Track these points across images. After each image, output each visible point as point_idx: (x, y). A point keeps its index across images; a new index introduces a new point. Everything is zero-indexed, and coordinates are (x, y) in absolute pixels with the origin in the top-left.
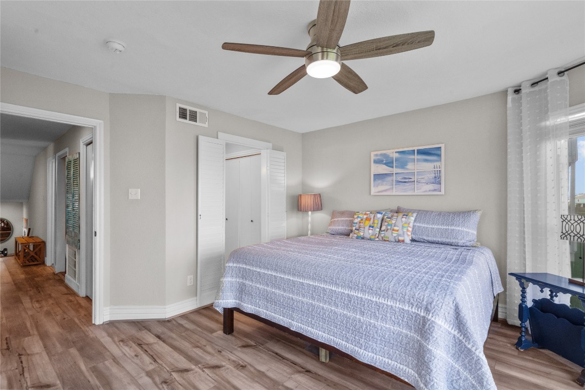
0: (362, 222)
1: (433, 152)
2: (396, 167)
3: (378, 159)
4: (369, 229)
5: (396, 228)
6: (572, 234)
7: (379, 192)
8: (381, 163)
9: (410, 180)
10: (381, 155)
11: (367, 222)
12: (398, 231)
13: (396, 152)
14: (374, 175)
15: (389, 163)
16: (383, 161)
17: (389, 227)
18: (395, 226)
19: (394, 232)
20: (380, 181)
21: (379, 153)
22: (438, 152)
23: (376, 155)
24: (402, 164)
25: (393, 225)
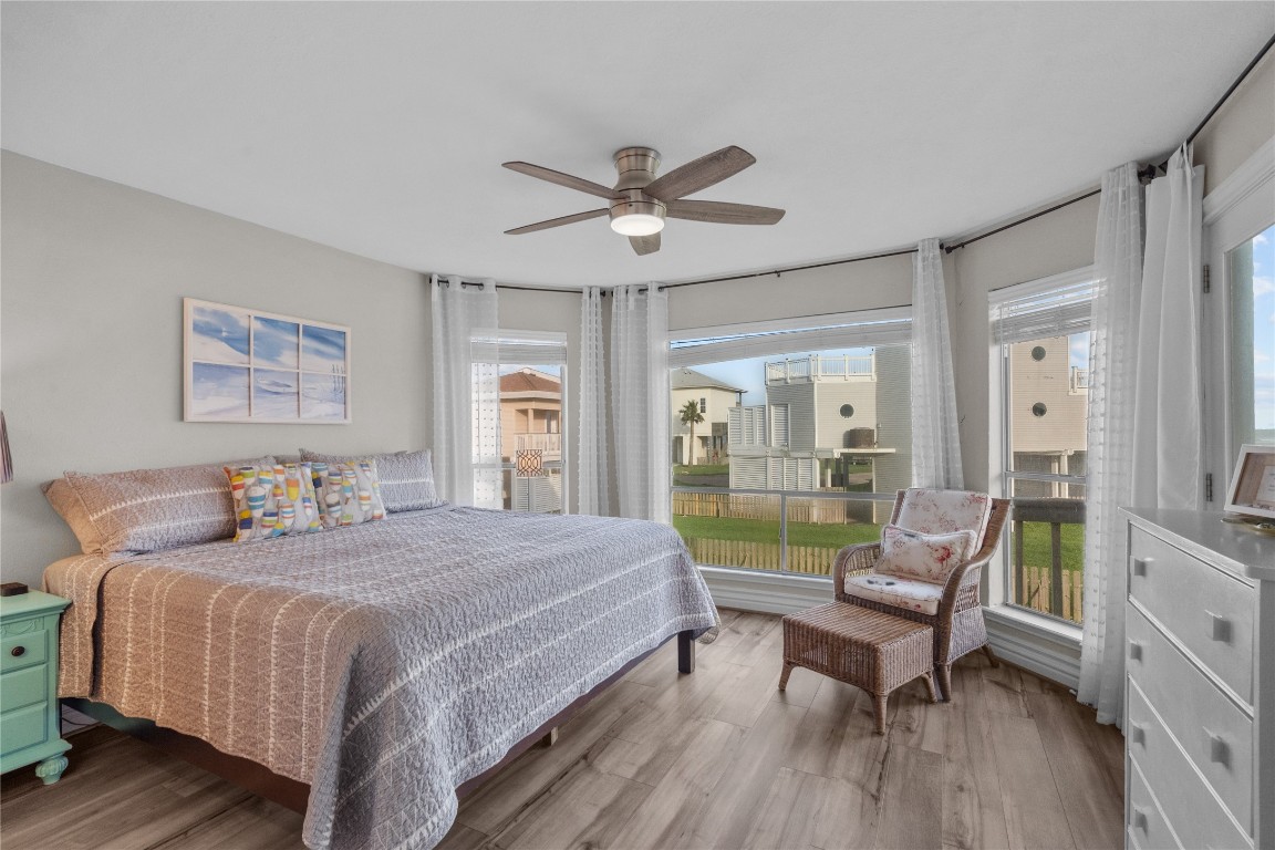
0: (279, 491)
1: (330, 338)
2: (256, 354)
3: (207, 323)
4: (306, 507)
5: (364, 494)
6: (530, 470)
7: (210, 413)
8: (213, 337)
9: (287, 390)
10: (215, 313)
11: (293, 491)
12: (369, 498)
13: (256, 318)
14: (195, 364)
15: (241, 341)
16: (221, 331)
17: (349, 495)
18: (360, 490)
19: (363, 502)
20: (211, 385)
21: (209, 306)
22: (341, 342)
23: (201, 311)
24: (271, 353)
25: (355, 488)
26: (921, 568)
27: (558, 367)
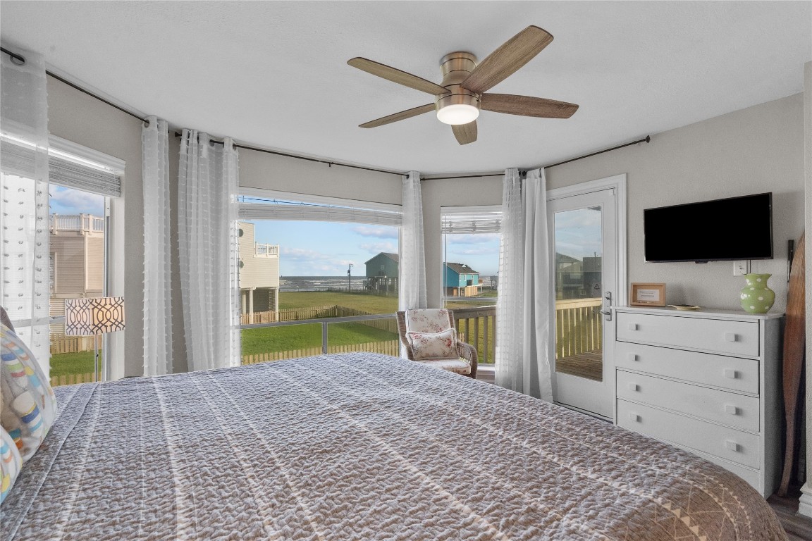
26: (439, 352)
27: (108, 198)
